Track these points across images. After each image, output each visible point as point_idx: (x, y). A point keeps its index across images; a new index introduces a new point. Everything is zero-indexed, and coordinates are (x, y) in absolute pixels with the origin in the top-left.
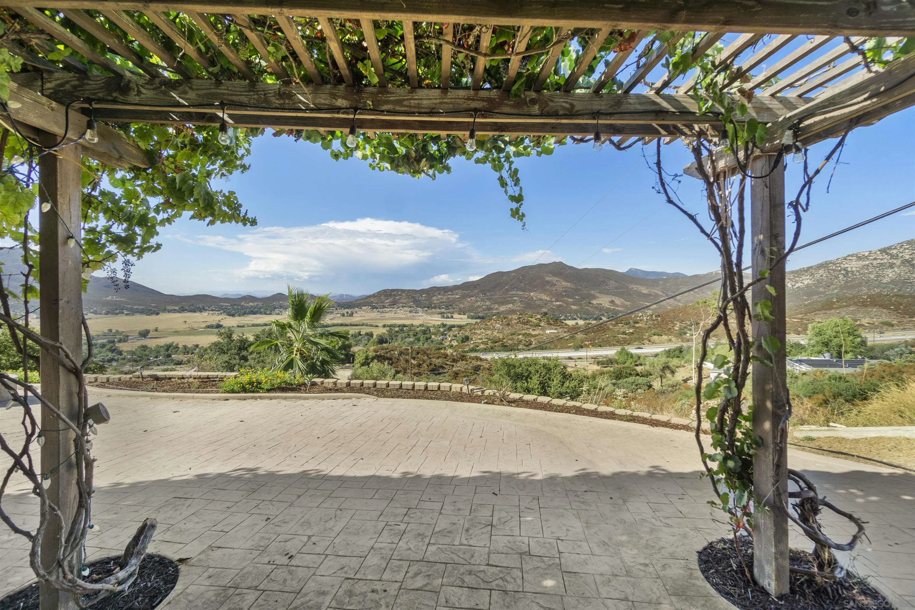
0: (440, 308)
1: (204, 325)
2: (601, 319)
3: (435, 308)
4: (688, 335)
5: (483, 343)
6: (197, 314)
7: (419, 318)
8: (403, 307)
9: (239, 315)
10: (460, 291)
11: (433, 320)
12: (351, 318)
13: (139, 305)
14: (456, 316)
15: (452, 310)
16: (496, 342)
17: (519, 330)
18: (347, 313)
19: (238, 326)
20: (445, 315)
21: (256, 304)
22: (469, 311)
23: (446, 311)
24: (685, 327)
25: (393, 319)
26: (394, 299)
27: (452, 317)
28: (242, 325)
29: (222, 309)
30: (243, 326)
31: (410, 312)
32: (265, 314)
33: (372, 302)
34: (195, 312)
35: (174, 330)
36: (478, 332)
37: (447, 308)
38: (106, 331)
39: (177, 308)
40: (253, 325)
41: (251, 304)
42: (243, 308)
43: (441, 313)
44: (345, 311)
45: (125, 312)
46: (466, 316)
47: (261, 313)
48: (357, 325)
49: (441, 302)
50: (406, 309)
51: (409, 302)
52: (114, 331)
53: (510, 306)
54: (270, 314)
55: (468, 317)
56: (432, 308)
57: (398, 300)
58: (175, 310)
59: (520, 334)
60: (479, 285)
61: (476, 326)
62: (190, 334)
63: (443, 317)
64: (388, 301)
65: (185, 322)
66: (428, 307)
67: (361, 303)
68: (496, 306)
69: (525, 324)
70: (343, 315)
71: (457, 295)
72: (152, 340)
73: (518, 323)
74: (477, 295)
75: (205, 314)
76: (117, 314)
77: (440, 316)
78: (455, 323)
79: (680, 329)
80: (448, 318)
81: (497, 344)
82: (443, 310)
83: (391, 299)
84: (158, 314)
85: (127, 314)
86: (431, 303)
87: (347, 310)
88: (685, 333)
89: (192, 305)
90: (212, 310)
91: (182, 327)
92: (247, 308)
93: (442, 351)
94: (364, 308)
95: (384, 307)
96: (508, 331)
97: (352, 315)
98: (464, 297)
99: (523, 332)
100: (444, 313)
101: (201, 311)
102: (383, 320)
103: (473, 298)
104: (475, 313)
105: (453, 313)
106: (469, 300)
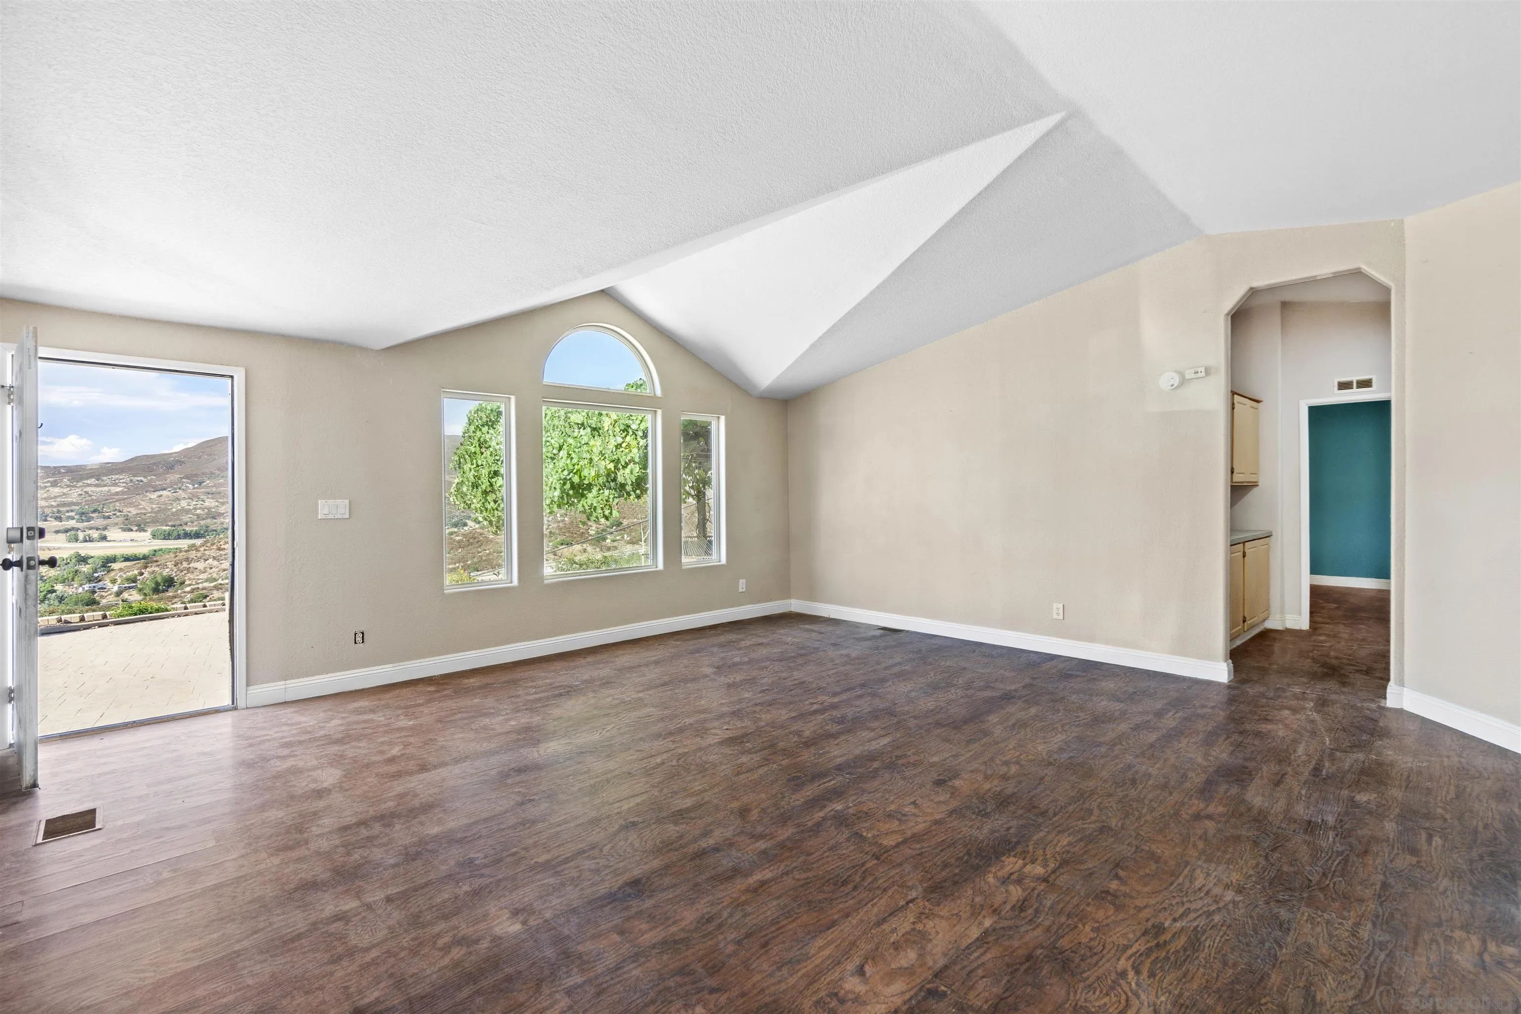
2: (465, 525)
4: (608, 541)
10: (124, 478)
14: (114, 534)
15: (100, 522)
20: (81, 536)
22: (155, 521)
23: (79, 525)
24: (603, 530)
27: (104, 538)
36: (200, 565)
37: (84, 516)
43: (66, 531)
46: (148, 535)
49: (64, 505)
55: (154, 536)
60: (181, 463)
61: (193, 554)
63: (74, 540)
71: (115, 485)
74: (175, 487)
77: (62, 536)
78: (118, 552)
79: (598, 533)
80: (89, 540)
82: (72, 523)
88: (605, 539)
98: (138, 489)
100: (75, 529)
103: (164, 493)
104: (172, 526)
105: (105, 529)
106: (154, 496)
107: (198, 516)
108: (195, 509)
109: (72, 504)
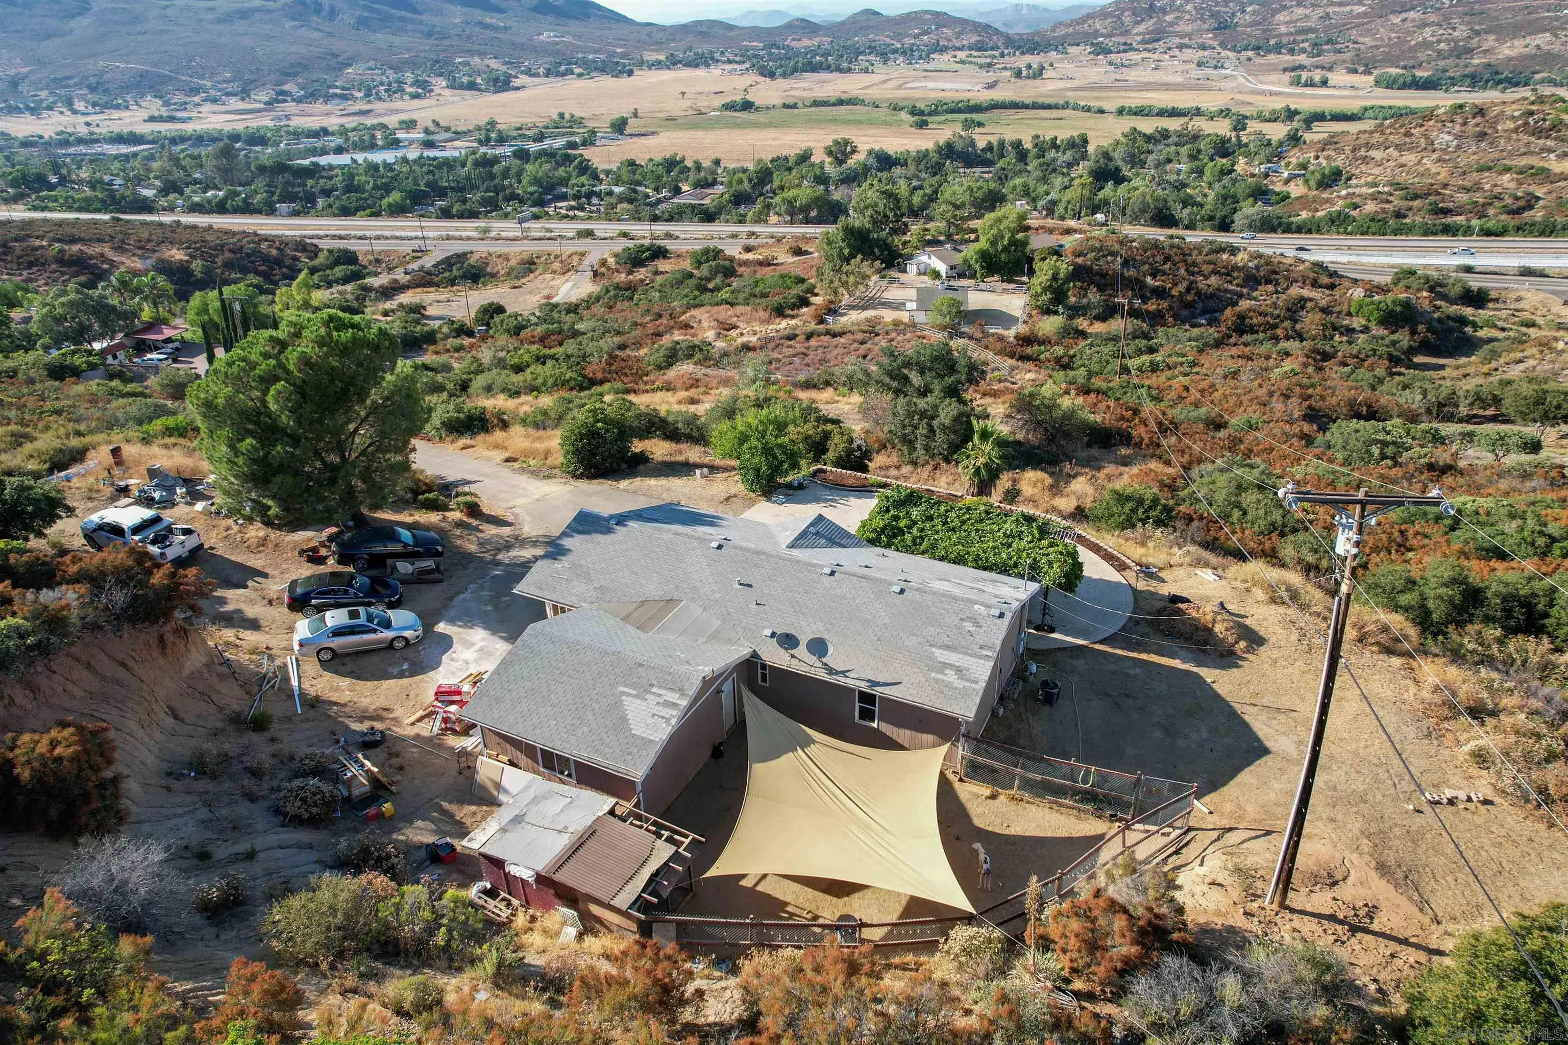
0: (1292, 52)
1: (718, 102)
3: (1277, 49)
5: (1373, 197)
6: (701, 72)
7: (1223, 84)
8: (1181, 47)
9: (784, 75)
11: (1262, 93)
12: (1038, 82)
13: (596, 51)
14: (1338, 77)
15: (1329, 58)
16: (1416, 197)
17: (1511, 155)
18: (1029, 67)
19: (786, 106)
20: (1304, 76)
21: (816, 41)
22: (1386, 59)
23: (1309, 62)
25: (1147, 87)
26: (1160, 20)
27: (1324, 83)
28: (790, 101)
29: (749, 58)
30: (794, 106)
31: (1200, 64)
32: (839, 70)
33: (1096, 34)
34: (697, 66)
35: (663, 115)
37: (1317, 49)
38: (556, 117)
39: (662, 57)
40: (816, 103)
41: (806, 42)
42: (791, 54)
43: (1293, 69)
44: (1022, 61)
45: (577, 70)
46: (1371, 79)
47: (828, 68)
48: (1049, 107)
49: (1302, 30)
50: (1188, 54)
51: (1200, 31)
52: (567, 116)
53: (1543, 40)
54: (849, 70)
55: (1377, 83)
56: (1268, 51)
57: (1171, 24)
58: (660, 62)
59: (1508, 169)
62: (695, 126)
63: (1296, 82)
64: (1141, 28)
65: (683, 93)
66: (1257, 48)
67: (1065, 37)
68: (1490, 41)
69: (1539, 132)
70: (1018, 74)
72: (635, 139)
73: (1516, 130)
75: (716, 71)
76: (564, 75)
77: (1287, 77)
78: (1330, 105)
80: (1310, 84)
81: (1416, 203)
82: (1302, 59)
83: (1149, 24)
84: (630, 73)
85: (580, 75)
86: (1268, 33)
87: (1028, 58)
89: (690, 49)
90: (730, 62)
91: (678, 107)
92: (797, 54)
93: (1225, 256)
94: (1072, 50)
95: (1129, 47)
96: (1471, 155)
97: (1039, 73)
99: (1524, 161)
100: (1301, 67)
101: (708, 66)
102: (1120, 88)
103: (1412, 14)
104: (1405, 68)
105: (1330, 69)
106: (1396, 20)
107: (1439, 52)
108: (1439, 42)
109: (1310, 30)
